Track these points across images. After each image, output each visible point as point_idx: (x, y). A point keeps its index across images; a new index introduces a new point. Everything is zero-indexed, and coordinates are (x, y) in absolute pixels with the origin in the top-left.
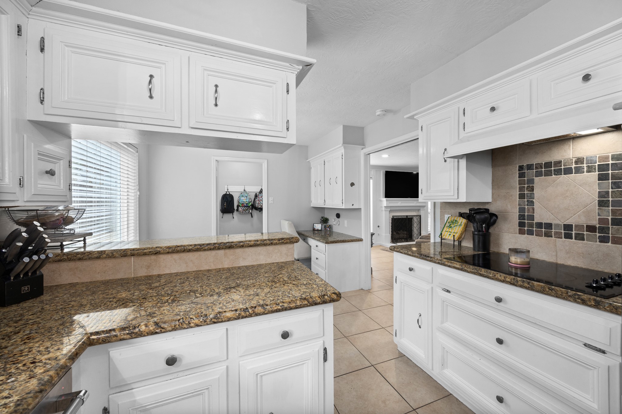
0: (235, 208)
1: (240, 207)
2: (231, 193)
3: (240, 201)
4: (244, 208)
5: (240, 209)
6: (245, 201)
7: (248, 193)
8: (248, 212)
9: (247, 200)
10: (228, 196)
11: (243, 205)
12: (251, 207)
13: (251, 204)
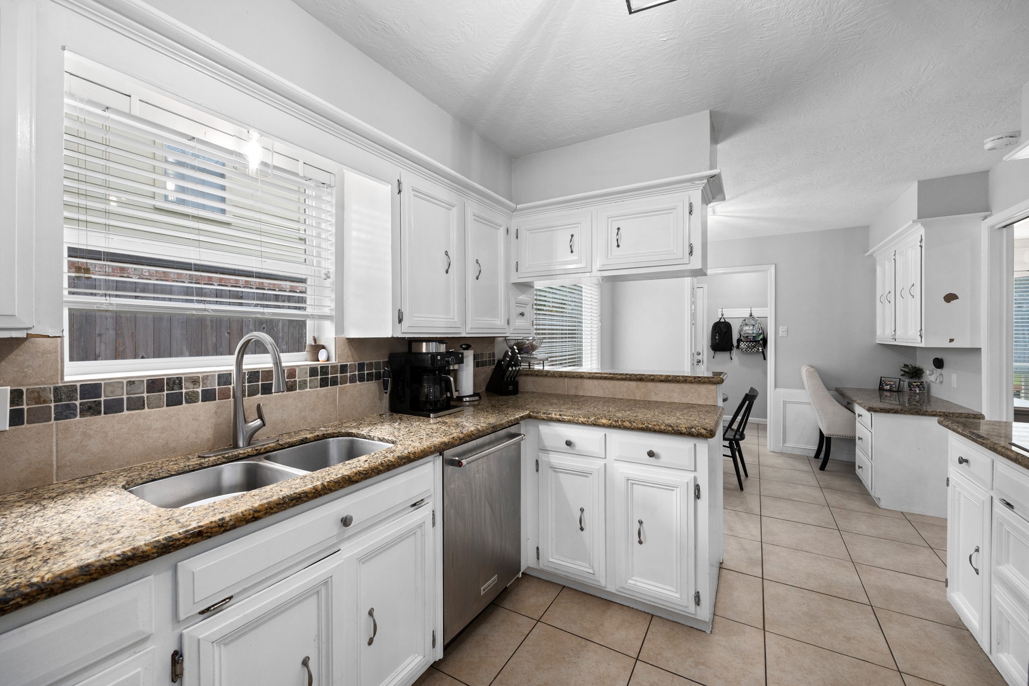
0: (735, 343)
1: (742, 343)
2: (727, 320)
3: (742, 333)
4: (748, 343)
5: (742, 345)
6: (751, 332)
7: (757, 319)
8: (757, 351)
9: (755, 331)
10: (722, 325)
11: (748, 339)
12: (761, 342)
13: (761, 337)
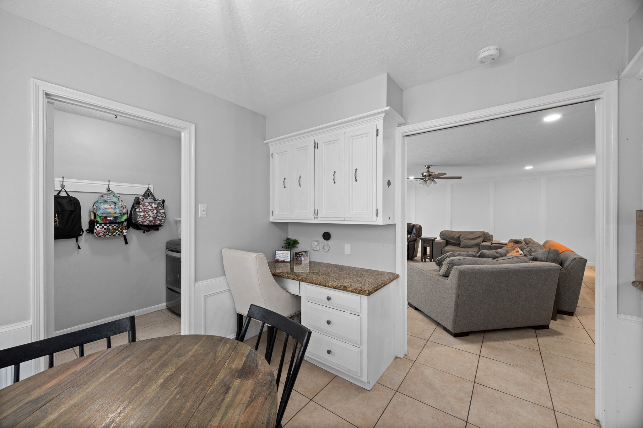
0: (85, 225)
1: (98, 225)
2: (71, 195)
3: (99, 213)
4: (108, 225)
5: (98, 229)
6: (112, 211)
7: (119, 195)
8: (119, 235)
9: (118, 211)
10: (64, 202)
11: (107, 220)
12: (125, 223)
13: (125, 217)
